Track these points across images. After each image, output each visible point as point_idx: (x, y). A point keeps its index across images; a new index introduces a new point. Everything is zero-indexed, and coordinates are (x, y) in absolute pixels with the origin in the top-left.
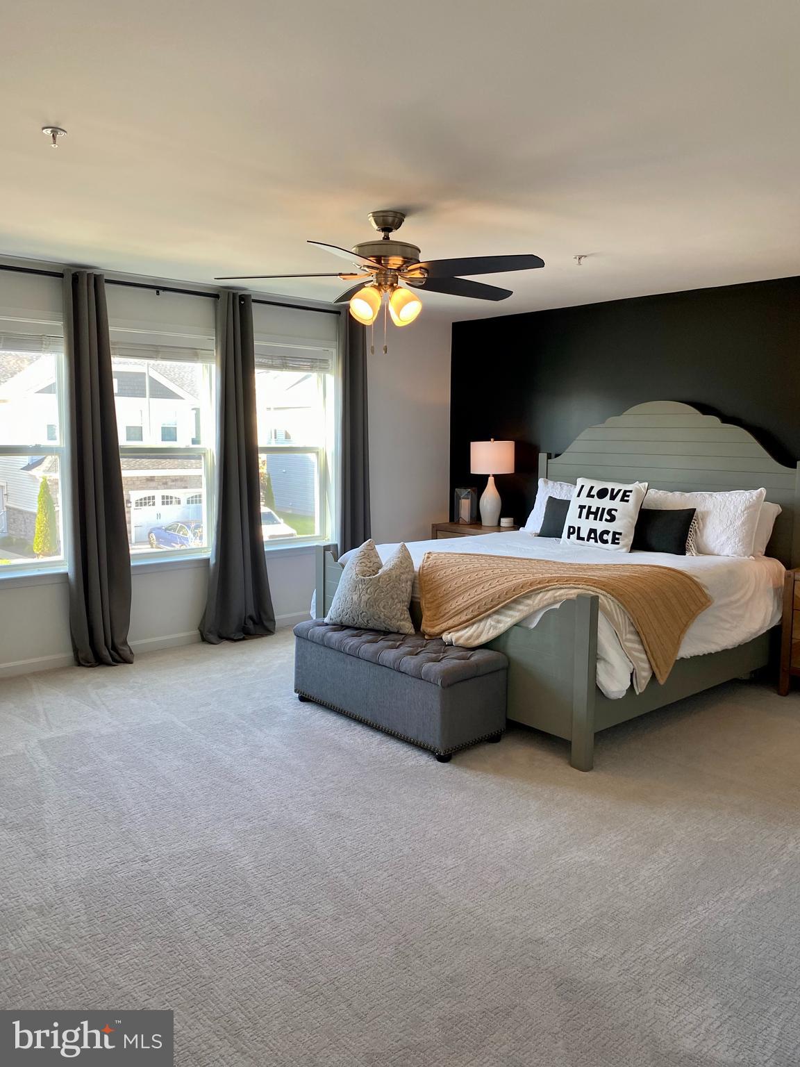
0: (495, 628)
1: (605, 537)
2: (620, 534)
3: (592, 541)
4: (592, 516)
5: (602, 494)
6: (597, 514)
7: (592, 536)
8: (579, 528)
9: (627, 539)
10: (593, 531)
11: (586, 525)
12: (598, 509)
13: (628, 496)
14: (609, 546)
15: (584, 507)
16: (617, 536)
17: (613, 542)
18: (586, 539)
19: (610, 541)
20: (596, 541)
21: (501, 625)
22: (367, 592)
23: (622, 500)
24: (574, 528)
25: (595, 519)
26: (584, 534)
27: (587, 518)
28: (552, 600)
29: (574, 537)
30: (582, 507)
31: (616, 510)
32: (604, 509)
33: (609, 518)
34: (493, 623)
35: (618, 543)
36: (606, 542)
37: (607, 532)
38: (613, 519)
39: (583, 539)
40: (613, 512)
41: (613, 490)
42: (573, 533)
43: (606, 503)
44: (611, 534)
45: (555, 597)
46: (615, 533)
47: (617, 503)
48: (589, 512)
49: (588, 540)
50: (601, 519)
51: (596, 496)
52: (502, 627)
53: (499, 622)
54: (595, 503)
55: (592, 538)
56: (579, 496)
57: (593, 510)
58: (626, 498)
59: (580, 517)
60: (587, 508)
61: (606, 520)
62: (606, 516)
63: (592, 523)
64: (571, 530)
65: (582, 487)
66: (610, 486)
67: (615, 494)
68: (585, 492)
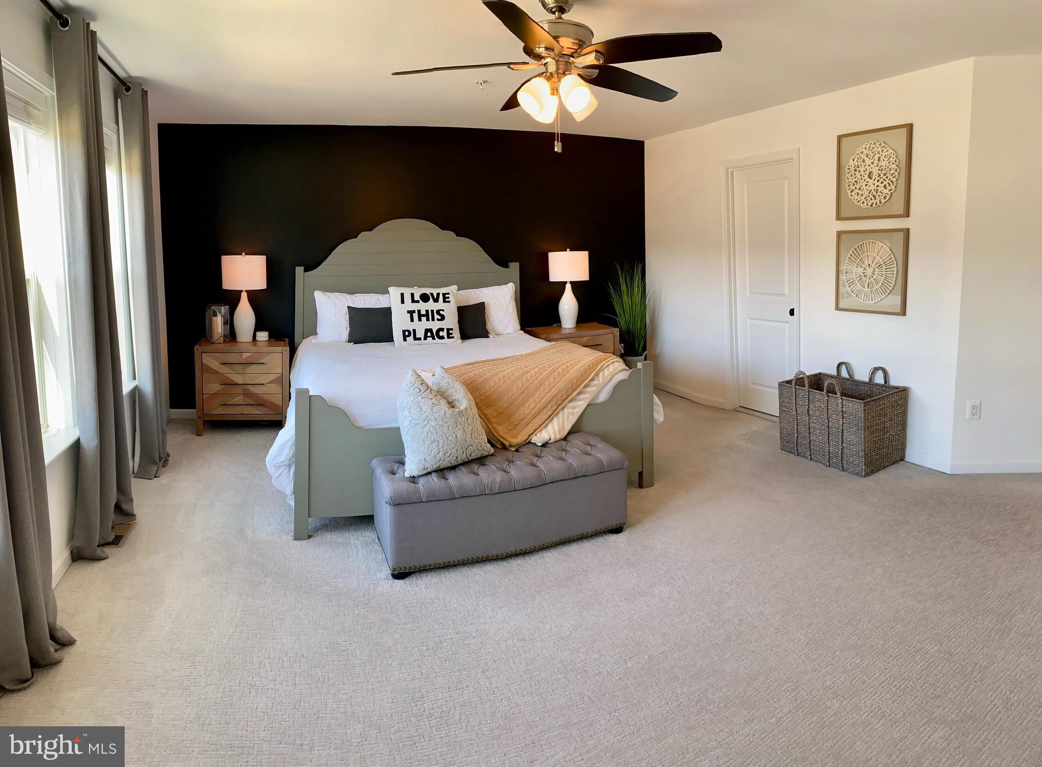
0: (573, 414)
1: (441, 334)
2: (452, 329)
3: (430, 339)
4: (424, 319)
5: (425, 298)
6: (428, 315)
7: (429, 334)
8: (414, 331)
9: (456, 333)
10: (427, 331)
11: (420, 327)
12: (427, 311)
13: (448, 298)
14: (446, 341)
15: (414, 312)
16: (451, 332)
17: (449, 337)
18: (422, 339)
19: (446, 336)
20: (434, 339)
21: (577, 410)
22: (468, 424)
23: (445, 301)
24: (409, 331)
25: (428, 320)
26: (420, 334)
27: (420, 320)
29: (410, 339)
30: (411, 313)
31: (443, 310)
32: (432, 311)
33: (440, 318)
34: (570, 410)
35: (453, 337)
36: (442, 338)
37: (442, 330)
38: (442, 318)
39: (420, 339)
40: (441, 312)
41: (432, 294)
42: (409, 335)
43: (431, 305)
44: (445, 331)
46: (448, 330)
47: (440, 305)
48: (420, 316)
49: (425, 339)
50: (433, 320)
51: (420, 301)
52: (578, 411)
53: (574, 408)
54: (423, 307)
55: (429, 337)
56: (403, 302)
57: (423, 312)
58: (447, 300)
59: (412, 320)
60: (416, 312)
61: (438, 320)
62: (436, 316)
63: (425, 324)
64: (407, 334)
65: (402, 295)
66: (428, 291)
67: (435, 297)
68: (408, 298)
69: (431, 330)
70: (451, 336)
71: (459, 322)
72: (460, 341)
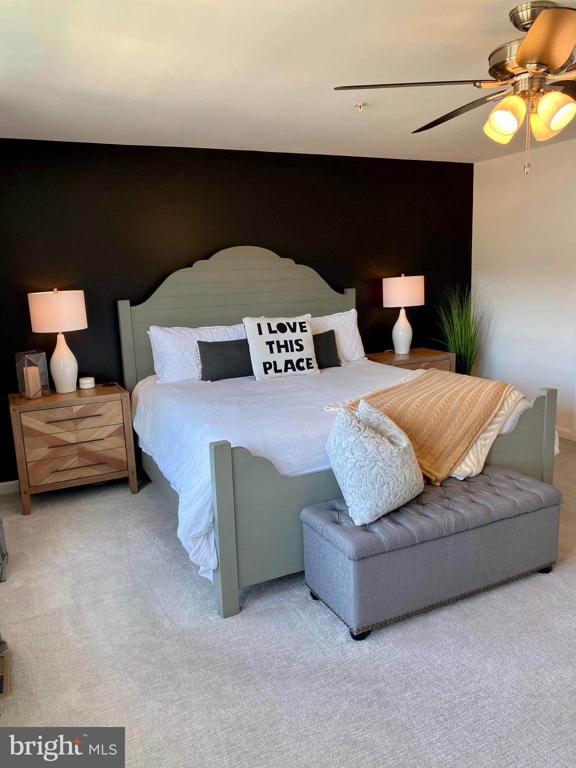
1: (301, 364)
2: (310, 359)
3: (290, 371)
4: (283, 350)
5: (282, 328)
6: (287, 346)
7: (289, 366)
8: (275, 362)
9: (314, 363)
10: (287, 362)
11: (280, 358)
12: (286, 342)
13: (305, 327)
14: (307, 371)
15: (273, 342)
16: (309, 362)
17: (309, 368)
18: (283, 371)
19: (306, 367)
20: (294, 370)
23: (302, 331)
24: (270, 363)
25: (287, 351)
26: (280, 366)
27: (279, 351)
28: (515, 404)
29: (271, 372)
30: (270, 344)
31: (301, 340)
32: (291, 341)
33: (298, 348)
35: (312, 368)
36: (302, 369)
37: (302, 360)
38: (301, 348)
39: (280, 371)
40: (300, 342)
41: (288, 324)
42: (270, 368)
43: (288, 336)
44: (305, 361)
45: (515, 401)
46: (307, 360)
47: (298, 335)
48: (279, 347)
49: (286, 370)
50: (292, 350)
51: (278, 331)
54: (281, 337)
55: (290, 368)
56: (260, 333)
57: (282, 343)
58: (304, 329)
59: (272, 352)
60: (275, 343)
61: (297, 350)
62: (296, 347)
63: (284, 355)
64: (268, 366)
65: (259, 325)
66: (284, 321)
67: (292, 327)
68: (265, 329)
69: (290, 362)
70: (310, 366)
71: (316, 351)
72: (319, 371)
